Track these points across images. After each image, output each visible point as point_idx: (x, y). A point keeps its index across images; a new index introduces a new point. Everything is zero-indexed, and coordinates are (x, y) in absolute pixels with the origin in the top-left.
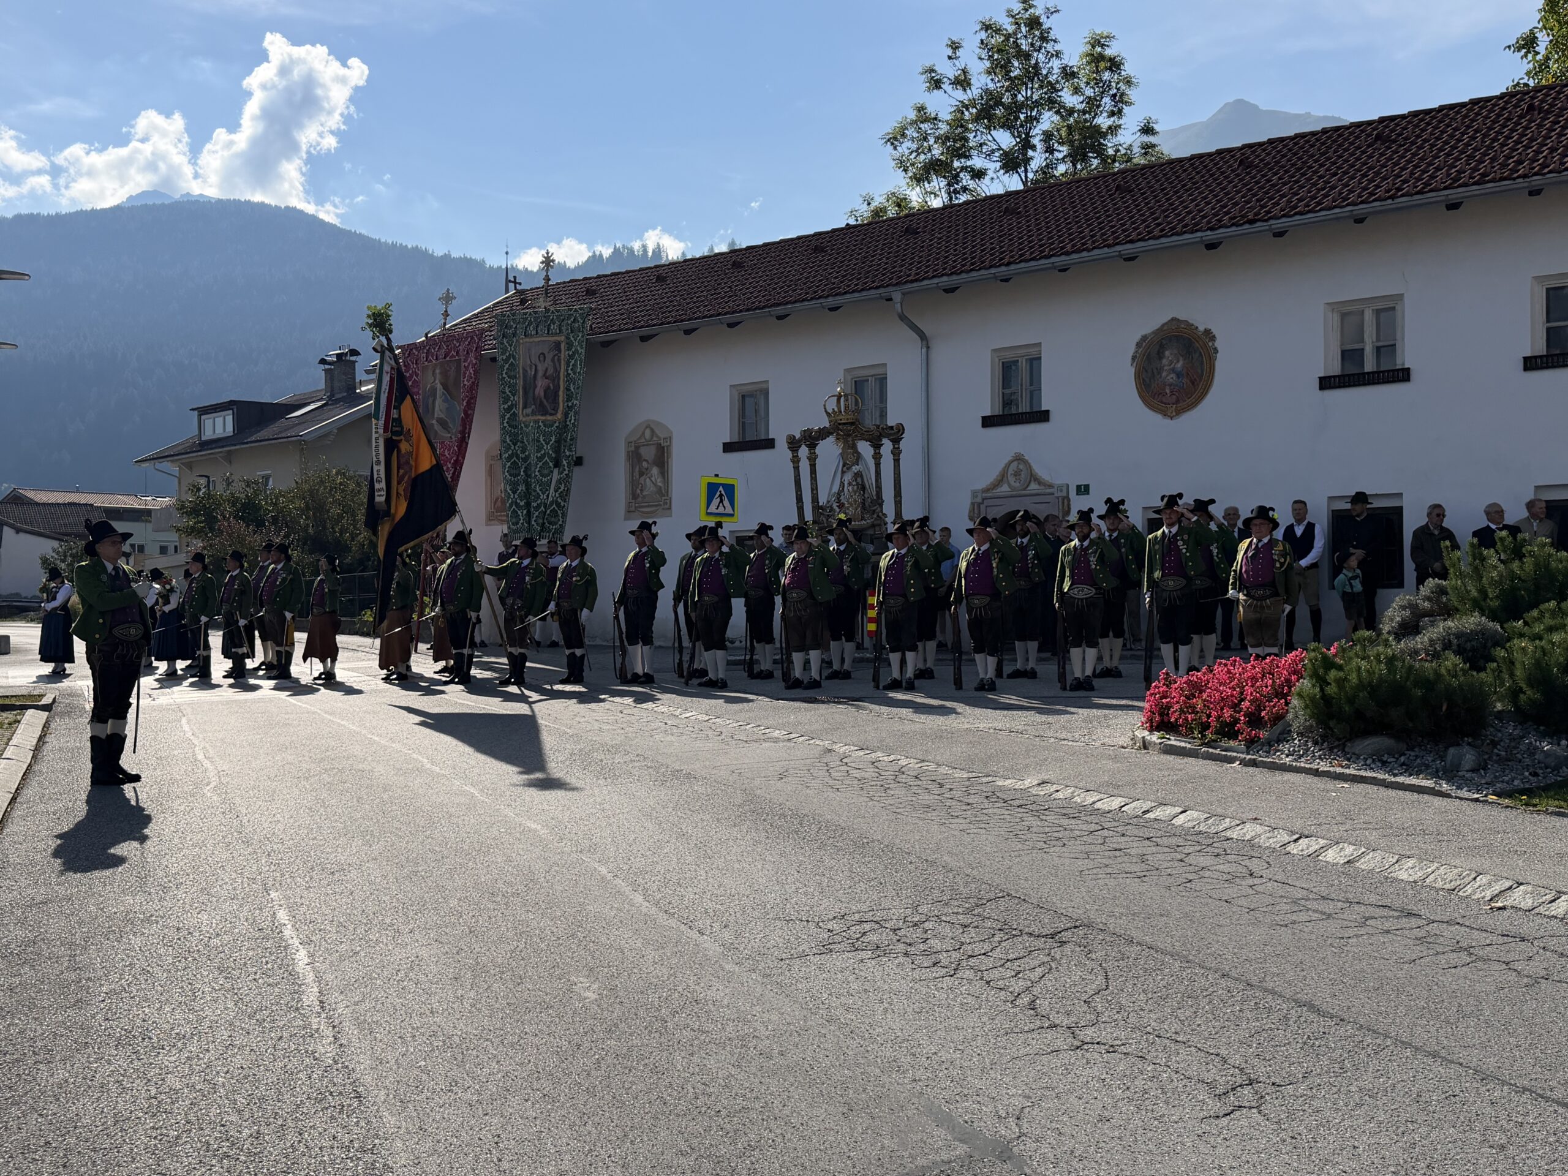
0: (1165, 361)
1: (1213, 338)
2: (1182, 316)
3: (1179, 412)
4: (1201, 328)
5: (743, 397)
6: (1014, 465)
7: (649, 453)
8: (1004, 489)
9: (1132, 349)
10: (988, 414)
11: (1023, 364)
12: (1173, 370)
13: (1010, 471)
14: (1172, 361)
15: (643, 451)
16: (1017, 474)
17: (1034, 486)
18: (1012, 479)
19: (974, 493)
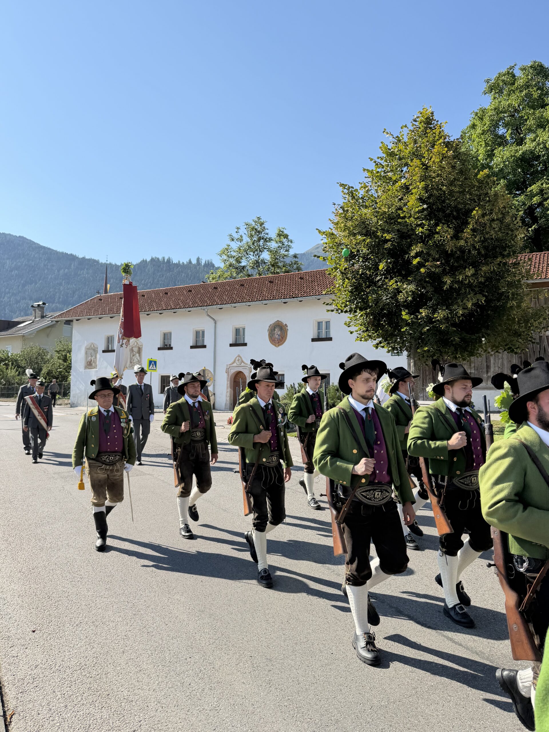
0: (275, 332)
1: (287, 326)
2: (280, 320)
3: (279, 346)
4: (284, 324)
5: (165, 334)
6: (238, 358)
7: (136, 349)
8: (235, 364)
9: (268, 328)
10: (231, 343)
11: (241, 330)
12: (277, 334)
13: (237, 360)
14: (277, 332)
15: (134, 349)
16: (238, 360)
17: (243, 364)
18: (237, 362)
19: (227, 365)
